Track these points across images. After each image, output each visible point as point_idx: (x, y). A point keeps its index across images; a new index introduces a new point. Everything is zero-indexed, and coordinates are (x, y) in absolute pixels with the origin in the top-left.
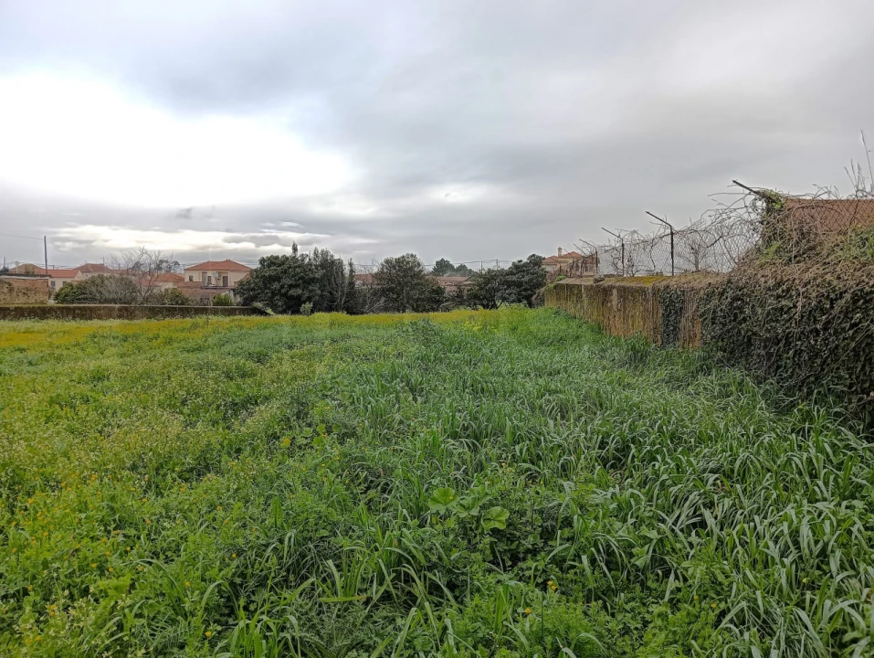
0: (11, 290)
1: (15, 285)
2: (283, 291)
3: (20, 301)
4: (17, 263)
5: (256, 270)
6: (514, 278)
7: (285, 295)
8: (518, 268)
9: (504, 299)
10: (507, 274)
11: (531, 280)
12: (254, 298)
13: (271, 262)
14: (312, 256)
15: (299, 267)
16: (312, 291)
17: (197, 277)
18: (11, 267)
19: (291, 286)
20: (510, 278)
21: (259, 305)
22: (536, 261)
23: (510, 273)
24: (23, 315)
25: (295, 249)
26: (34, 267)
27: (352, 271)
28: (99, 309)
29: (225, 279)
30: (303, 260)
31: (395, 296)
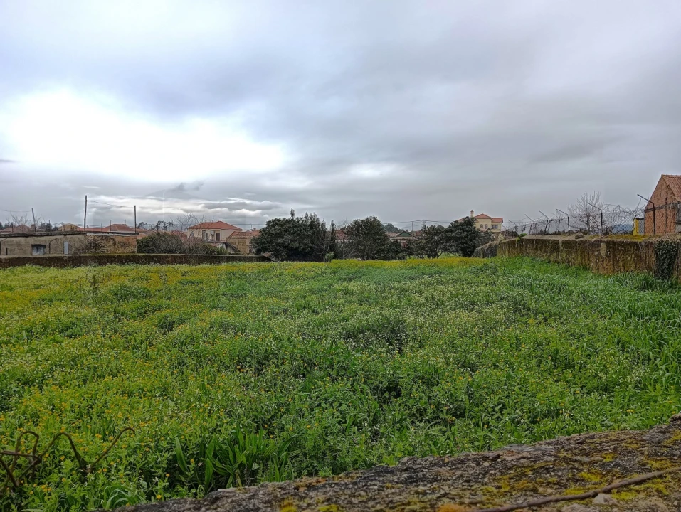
0: (114, 244)
1: (117, 240)
2: (286, 244)
3: (119, 252)
5: (264, 230)
6: (454, 234)
7: (286, 247)
8: (455, 226)
9: (445, 250)
10: (447, 232)
11: (467, 236)
12: (265, 250)
13: (274, 224)
14: (304, 219)
15: (296, 226)
16: (306, 244)
19: (291, 241)
20: (449, 234)
21: (267, 255)
22: (469, 222)
23: (450, 230)
25: (293, 215)
27: (333, 230)
28: (168, 257)
29: (218, 235)
30: (298, 222)
31: (362, 248)
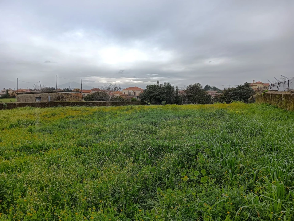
0: (71, 97)
1: (73, 95)
2: (154, 97)
3: (74, 100)
4: (74, 88)
5: (145, 90)
6: (239, 91)
7: (155, 98)
8: (240, 87)
9: (234, 99)
10: (236, 90)
11: (246, 92)
12: (145, 99)
13: (150, 87)
14: (164, 85)
15: (159, 88)
16: (163, 97)
17: (126, 92)
18: (72, 89)
19: (157, 95)
20: (237, 91)
21: (146, 102)
22: (247, 85)
23: (237, 89)
24: (74, 105)
25: (158, 83)
26: (79, 90)
27: (177, 90)
28: (97, 103)
29: (135, 93)
30: (161, 86)
31: (192, 98)
